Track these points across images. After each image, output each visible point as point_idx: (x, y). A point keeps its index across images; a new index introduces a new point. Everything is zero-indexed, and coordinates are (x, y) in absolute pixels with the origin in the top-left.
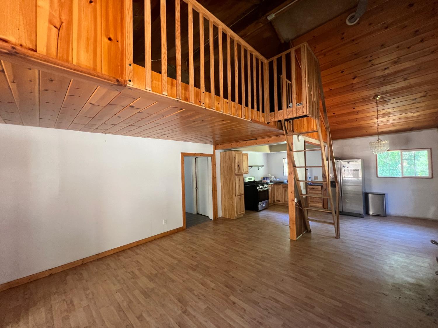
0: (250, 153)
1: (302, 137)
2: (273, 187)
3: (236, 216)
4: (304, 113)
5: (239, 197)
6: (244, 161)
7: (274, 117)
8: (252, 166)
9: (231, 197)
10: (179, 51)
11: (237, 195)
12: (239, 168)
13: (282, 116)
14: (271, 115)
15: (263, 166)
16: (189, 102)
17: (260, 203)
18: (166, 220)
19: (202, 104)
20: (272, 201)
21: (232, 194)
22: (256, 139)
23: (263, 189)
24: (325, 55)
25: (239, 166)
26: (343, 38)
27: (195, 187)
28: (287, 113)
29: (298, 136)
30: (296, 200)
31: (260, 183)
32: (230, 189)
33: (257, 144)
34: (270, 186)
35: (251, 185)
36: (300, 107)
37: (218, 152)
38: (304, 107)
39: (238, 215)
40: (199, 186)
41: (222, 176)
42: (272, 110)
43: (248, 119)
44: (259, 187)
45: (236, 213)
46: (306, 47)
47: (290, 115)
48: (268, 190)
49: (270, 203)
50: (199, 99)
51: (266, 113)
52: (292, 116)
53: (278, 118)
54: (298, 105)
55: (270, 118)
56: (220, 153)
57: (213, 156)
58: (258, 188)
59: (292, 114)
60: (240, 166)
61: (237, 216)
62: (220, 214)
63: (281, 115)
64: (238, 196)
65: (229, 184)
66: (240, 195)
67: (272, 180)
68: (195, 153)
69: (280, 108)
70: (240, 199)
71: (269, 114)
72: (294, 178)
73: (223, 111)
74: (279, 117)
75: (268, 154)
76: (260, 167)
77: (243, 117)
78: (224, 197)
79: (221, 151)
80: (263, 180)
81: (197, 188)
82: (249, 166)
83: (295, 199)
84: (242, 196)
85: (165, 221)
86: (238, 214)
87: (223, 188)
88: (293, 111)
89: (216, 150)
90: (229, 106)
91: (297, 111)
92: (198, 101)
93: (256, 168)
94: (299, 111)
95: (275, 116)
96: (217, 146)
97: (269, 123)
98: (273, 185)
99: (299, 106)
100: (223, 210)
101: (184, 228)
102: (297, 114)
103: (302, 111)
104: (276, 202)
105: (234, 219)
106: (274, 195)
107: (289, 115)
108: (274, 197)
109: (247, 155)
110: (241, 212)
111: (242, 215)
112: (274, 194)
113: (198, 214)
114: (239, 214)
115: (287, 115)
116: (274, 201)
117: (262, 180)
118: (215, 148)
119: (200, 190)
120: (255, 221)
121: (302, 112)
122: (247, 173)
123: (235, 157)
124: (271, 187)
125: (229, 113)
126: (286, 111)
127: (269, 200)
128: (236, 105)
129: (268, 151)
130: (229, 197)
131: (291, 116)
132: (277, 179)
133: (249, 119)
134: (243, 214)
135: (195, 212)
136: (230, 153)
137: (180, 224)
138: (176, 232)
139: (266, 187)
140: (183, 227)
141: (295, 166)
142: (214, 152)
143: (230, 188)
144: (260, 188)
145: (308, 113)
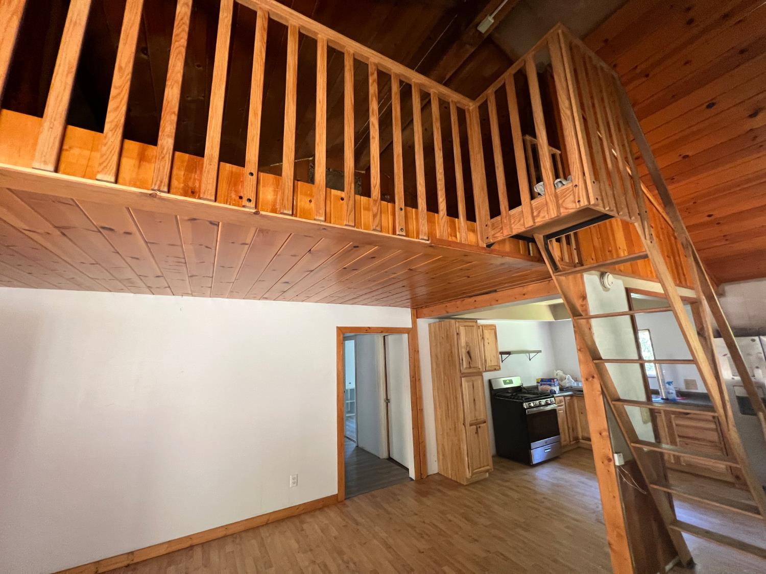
0: (499, 323)
1: (614, 278)
2: (569, 403)
3: (468, 477)
4: (579, 201)
5: (475, 427)
6: (486, 341)
7: (502, 228)
8: (509, 353)
9: (455, 427)
10: (177, 82)
11: (467, 423)
12: (470, 357)
13: (522, 221)
14: (493, 225)
15: (540, 351)
16: (200, 198)
17: (533, 445)
18: (296, 476)
19: (245, 202)
20: (572, 440)
21: (456, 421)
22: (495, 291)
23: (542, 408)
24: (647, 76)
25: (469, 353)
26: (690, 22)
27: (385, 397)
28: (532, 213)
29: (602, 275)
30: (618, 460)
31: (533, 393)
32: (451, 408)
33: (499, 302)
34: (561, 401)
35: (507, 397)
36: (568, 189)
37: (424, 325)
38: (576, 185)
39: (473, 474)
40: (392, 396)
41: (435, 376)
42: (495, 211)
43: (418, 237)
44: (527, 403)
45: (469, 468)
46: (561, 36)
47: (542, 215)
48: (554, 412)
49: (563, 443)
50: (236, 192)
51: (480, 221)
52: (547, 216)
53: (511, 228)
54: (560, 185)
55: (493, 232)
56: (430, 325)
57: (412, 333)
58: (525, 405)
59: (546, 214)
60: (472, 355)
61: (471, 477)
62: (433, 467)
63: (517, 220)
64: (471, 425)
65: (448, 395)
66: (477, 424)
67: (567, 385)
68: (369, 328)
69: (515, 202)
70: (477, 433)
71: (489, 223)
72: (603, 393)
73: (323, 218)
74: (513, 226)
75: (550, 324)
76: (532, 355)
77: (398, 233)
78: (442, 425)
79: (432, 321)
80: (541, 385)
81: (387, 401)
82: (502, 353)
83: (616, 455)
84: (481, 425)
85: (293, 479)
86: (472, 472)
87: (438, 404)
88: (547, 204)
89: (418, 319)
90: (345, 207)
91: (560, 202)
92: (233, 196)
93: (524, 357)
94: (564, 201)
95: (503, 225)
96: (420, 310)
97: (492, 244)
98: (568, 398)
99: (564, 187)
100: (441, 457)
101: (339, 499)
102: (562, 210)
103: (575, 199)
104: (581, 441)
105: (465, 483)
106: (576, 422)
107: (538, 215)
108: (574, 429)
109: (493, 328)
110: (480, 468)
111: (487, 474)
112: (574, 421)
113: (390, 459)
114: (474, 471)
115: (533, 218)
116: (576, 439)
117: (539, 384)
118: (416, 315)
119: (392, 405)
120: (515, 496)
121: (575, 202)
122: (495, 370)
123: (458, 334)
124: (563, 403)
125: (345, 223)
126: (529, 205)
127: (562, 436)
128: (372, 204)
129: (549, 318)
130: (451, 427)
131: (544, 217)
132: (578, 384)
133: (420, 237)
134: (487, 471)
135: (384, 455)
136: (448, 324)
137: (331, 487)
138: (320, 509)
139: (547, 404)
140: (337, 495)
141: (600, 359)
142: (414, 323)
143: (453, 406)
144: (532, 405)
145: (593, 201)
